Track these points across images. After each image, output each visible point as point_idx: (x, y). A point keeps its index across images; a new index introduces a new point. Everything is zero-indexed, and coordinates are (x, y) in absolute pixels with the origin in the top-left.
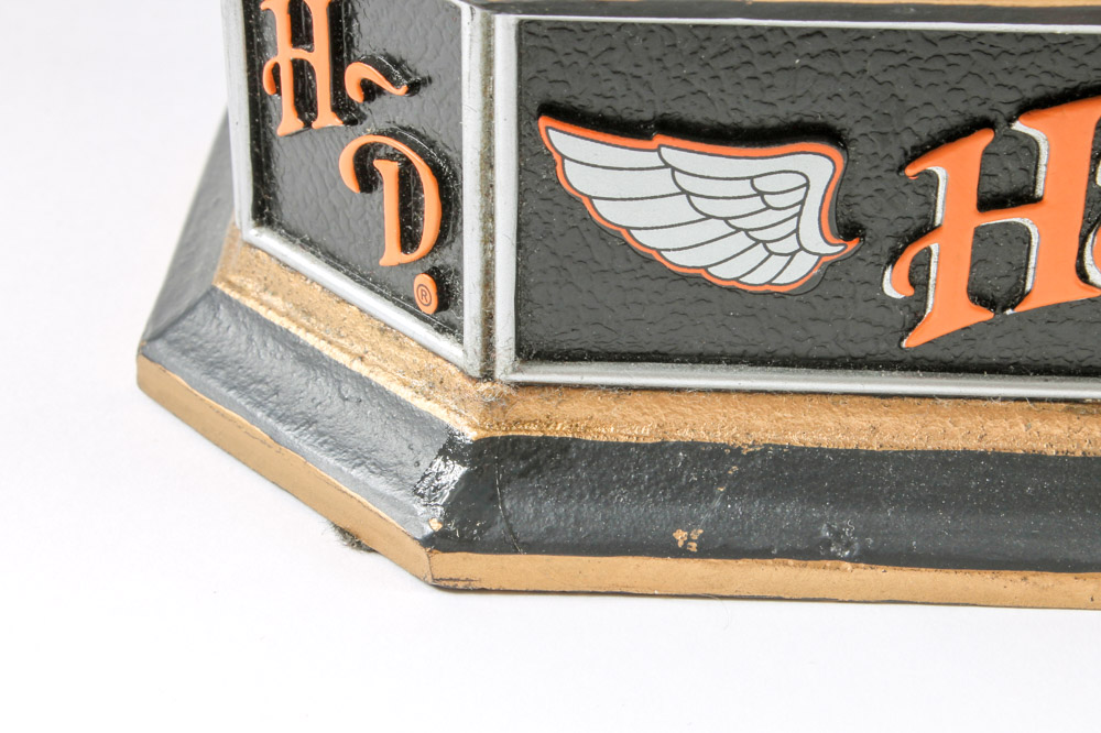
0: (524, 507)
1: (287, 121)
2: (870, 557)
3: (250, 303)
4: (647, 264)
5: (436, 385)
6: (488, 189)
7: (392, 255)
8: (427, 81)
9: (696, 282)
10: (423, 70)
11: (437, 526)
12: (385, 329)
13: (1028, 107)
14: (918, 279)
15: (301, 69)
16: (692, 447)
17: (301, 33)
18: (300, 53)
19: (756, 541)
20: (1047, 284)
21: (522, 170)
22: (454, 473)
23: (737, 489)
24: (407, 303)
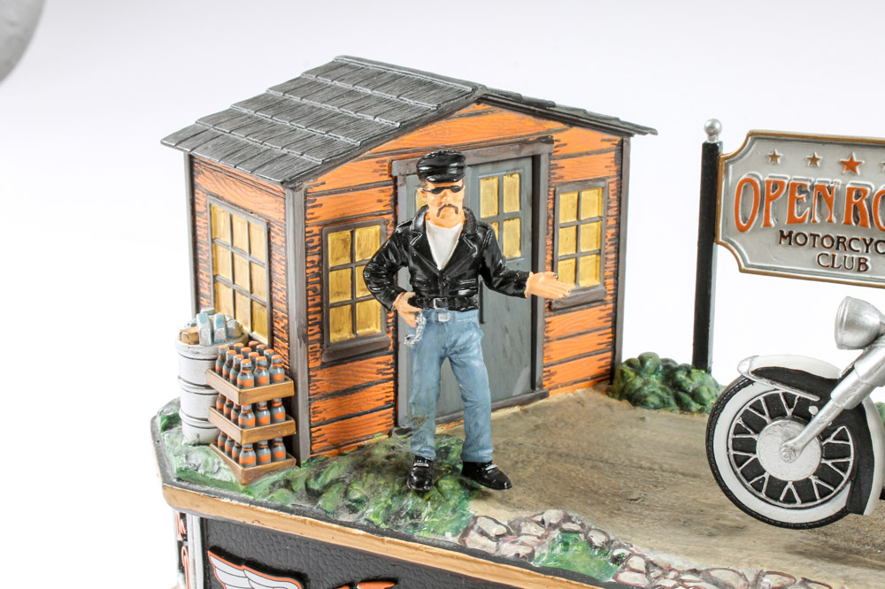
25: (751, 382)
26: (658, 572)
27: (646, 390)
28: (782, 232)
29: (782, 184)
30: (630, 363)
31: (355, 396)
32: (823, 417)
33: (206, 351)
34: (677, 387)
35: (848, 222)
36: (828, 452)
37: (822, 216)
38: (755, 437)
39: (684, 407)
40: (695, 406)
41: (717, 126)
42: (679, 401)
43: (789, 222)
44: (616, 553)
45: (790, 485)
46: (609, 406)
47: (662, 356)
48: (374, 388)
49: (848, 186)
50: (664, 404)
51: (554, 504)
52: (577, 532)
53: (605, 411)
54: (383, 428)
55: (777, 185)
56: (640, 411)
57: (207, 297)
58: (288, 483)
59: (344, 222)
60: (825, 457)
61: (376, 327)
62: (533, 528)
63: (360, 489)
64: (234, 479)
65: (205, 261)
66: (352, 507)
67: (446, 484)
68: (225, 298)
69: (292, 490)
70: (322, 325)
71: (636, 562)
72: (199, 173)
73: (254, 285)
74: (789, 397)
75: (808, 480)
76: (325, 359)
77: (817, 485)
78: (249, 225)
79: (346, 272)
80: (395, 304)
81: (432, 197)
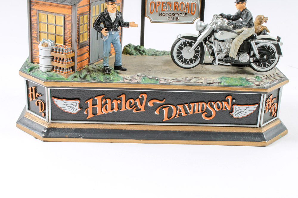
0: (52, 134)
1: (31, 99)
2: (83, 138)
3: (27, 118)
4: (63, 111)
5: (44, 123)
6: (48, 104)
7: (40, 111)
8: (43, 95)
9: (67, 113)
11: (43, 135)
12: (40, 119)
14: (87, 112)
15: (32, 94)
16: (67, 128)
17: (32, 91)
18: (32, 93)
19: (73, 137)
20: (99, 113)
21: (51, 102)
22: (45, 131)
23: (72, 132)
24: (41, 116)
25: (181, 39)
26: (167, 81)
27: (132, 52)
28: (160, 13)
29: (160, 2)
30: (126, 46)
31: (83, 56)
32: (195, 45)
33: (50, 48)
34: (139, 50)
35: (174, 10)
36: (196, 52)
37: (169, 9)
38: (181, 51)
40: (144, 54)
42: (140, 53)
43: (162, 11)
44: (157, 78)
45: (188, 60)
46: (125, 56)
48: (85, 54)
49: (174, 2)
50: (137, 54)
51: (136, 73)
52: (146, 77)
54: (87, 64)
56: (132, 56)
57: (36, 37)
58: (75, 77)
59: (82, 14)
60: (195, 53)
61: (86, 39)
62: (136, 77)
63: (94, 75)
64: (63, 77)
65: (35, 28)
66: (94, 79)
67: (112, 72)
68: (44, 36)
69: (77, 78)
70: (79, 39)
71: (162, 79)
72: (33, 5)
73: (57, 32)
74: (188, 42)
75: (192, 58)
76: (79, 47)
77: (194, 59)
78: (55, 17)
79: (82, 26)
80: (102, 31)
81: (111, 6)
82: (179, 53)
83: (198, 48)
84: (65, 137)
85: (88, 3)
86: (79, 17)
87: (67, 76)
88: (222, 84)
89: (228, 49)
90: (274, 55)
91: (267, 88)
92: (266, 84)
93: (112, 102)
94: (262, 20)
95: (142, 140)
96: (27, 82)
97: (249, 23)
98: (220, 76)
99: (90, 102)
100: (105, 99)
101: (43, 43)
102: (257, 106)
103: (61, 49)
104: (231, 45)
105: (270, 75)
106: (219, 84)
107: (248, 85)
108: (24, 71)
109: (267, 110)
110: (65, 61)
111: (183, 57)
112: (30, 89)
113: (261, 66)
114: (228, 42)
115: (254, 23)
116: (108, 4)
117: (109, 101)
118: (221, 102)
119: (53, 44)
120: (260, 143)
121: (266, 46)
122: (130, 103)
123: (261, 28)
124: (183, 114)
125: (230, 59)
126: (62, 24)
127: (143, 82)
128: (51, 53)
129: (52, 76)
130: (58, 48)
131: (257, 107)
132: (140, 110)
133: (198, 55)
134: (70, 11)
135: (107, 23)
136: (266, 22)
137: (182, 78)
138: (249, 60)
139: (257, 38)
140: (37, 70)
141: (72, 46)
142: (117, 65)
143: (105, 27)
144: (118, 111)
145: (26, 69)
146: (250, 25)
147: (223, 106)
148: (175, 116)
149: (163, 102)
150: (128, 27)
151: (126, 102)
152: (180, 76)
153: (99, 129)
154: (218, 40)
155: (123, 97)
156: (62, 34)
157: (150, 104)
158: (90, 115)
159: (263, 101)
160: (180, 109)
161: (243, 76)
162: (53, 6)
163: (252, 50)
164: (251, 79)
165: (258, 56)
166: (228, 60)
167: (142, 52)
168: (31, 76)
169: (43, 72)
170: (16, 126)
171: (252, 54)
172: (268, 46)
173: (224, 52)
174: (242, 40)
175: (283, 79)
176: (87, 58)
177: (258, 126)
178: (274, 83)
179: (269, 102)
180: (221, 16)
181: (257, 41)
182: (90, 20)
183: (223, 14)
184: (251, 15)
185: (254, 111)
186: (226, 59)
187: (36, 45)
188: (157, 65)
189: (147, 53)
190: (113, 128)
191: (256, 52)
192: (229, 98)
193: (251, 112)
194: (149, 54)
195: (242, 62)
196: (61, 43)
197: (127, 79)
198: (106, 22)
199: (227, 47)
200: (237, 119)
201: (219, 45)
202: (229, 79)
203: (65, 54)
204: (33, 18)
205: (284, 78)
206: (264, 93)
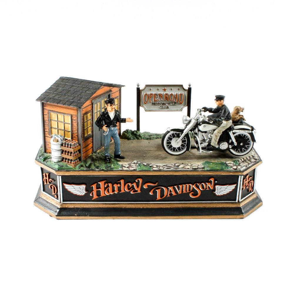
0: (63, 213)
1: (45, 183)
2: (90, 216)
3: (43, 198)
4: (72, 194)
5: (57, 204)
6: (60, 188)
7: (53, 194)
8: (55, 180)
9: (76, 195)
10: (55, 179)
11: (57, 214)
12: (53, 199)
13: (99, 181)
14: (93, 194)
15: (46, 179)
16: (76, 208)
17: (46, 177)
18: (46, 178)
19: (81, 215)
20: (102, 194)
21: (62, 187)
22: (58, 210)
23: (80, 211)
24: (54, 197)
25: (170, 132)
26: (159, 167)
27: (130, 137)
28: (153, 103)
30: (125, 132)
31: (88, 147)
32: (182, 136)
33: (60, 143)
34: (136, 135)
35: (165, 100)
36: (183, 141)
37: (160, 100)
38: (171, 141)
39: (138, 139)
40: (140, 138)
41: (139, 84)
43: (154, 101)
44: (150, 165)
45: (177, 148)
46: (124, 141)
47: (130, 129)
48: (90, 145)
49: (165, 93)
50: (134, 139)
51: (133, 160)
52: (141, 164)
53: (124, 142)
54: (91, 152)
55: (151, 94)
56: (130, 141)
57: (48, 132)
58: (82, 166)
59: (86, 113)
60: (182, 143)
61: (90, 133)
62: (133, 164)
63: (97, 164)
64: (72, 167)
65: (47, 125)
66: (97, 167)
67: (113, 160)
68: (55, 131)
69: (84, 167)
70: (84, 134)
71: (154, 166)
72: (46, 106)
73: (66, 128)
74: (176, 133)
75: (180, 147)
76: (84, 141)
77: (181, 148)
78: (64, 116)
79: (86, 123)
80: (103, 128)
81: (110, 107)
82: (169, 143)
83: (185, 139)
84: (74, 216)
85: (91, 103)
86: (84, 116)
87: (75, 166)
88: (206, 169)
89: (209, 138)
90: (249, 142)
91: (243, 171)
92: (242, 167)
93: (113, 185)
94: (239, 110)
95: (139, 217)
96: (42, 169)
97: (227, 117)
98: (204, 161)
99: (94, 186)
100: (108, 183)
101: (54, 138)
102: (235, 185)
103: (69, 143)
104: (212, 136)
105: (246, 158)
106: (203, 170)
107: (227, 170)
108: (39, 160)
109: (245, 188)
110: (72, 153)
111: (172, 146)
112: (44, 174)
113: (239, 151)
114: (210, 133)
115: (231, 116)
116: (108, 106)
117: (110, 185)
118: (205, 183)
119: (62, 139)
120: (238, 216)
121: (242, 135)
122: (128, 186)
123: (238, 117)
124: (174, 193)
125: (211, 147)
126: (70, 122)
127: (139, 169)
128: (61, 147)
129: (62, 166)
130: (67, 143)
131: (235, 187)
132: (137, 191)
133: (185, 144)
134: (76, 112)
135: (108, 121)
136: (243, 111)
137: (172, 165)
138: (228, 146)
139: (235, 129)
140: (49, 160)
141: (78, 140)
142: (117, 155)
143: (106, 124)
144: (118, 193)
145: (41, 159)
146: (228, 118)
147: (206, 186)
148: (167, 196)
149: (156, 184)
150: (125, 122)
151: (125, 185)
152: (170, 162)
153: (103, 208)
154: (201, 131)
155: (122, 181)
156: (70, 130)
157: (145, 187)
158: (95, 197)
159: (241, 181)
160: (170, 190)
161: (223, 160)
162: (62, 107)
163: (231, 138)
164: (230, 163)
165: (236, 144)
166: (210, 148)
167: (138, 137)
168: (45, 165)
169: (55, 162)
170: (34, 205)
171: (230, 141)
172: (244, 134)
173: (207, 141)
174: (222, 132)
175: (257, 161)
176: (91, 147)
177: (237, 201)
178: (250, 165)
179: (246, 181)
180: (204, 110)
181: (234, 131)
182: (93, 116)
183: (205, 107)
184: (228, 111)
185: (233, 190)
186: (208, 147)
187: (48, 138)
188: (151, 151)
189: (143, 137)
190: (115, 207)
191: (234, 140)
192: (212, 180)
193: (231, 190)
194: (144, 138)
195: (223, 149)
196: (69, 138)
197: (125, 167)
198: (106, 120)
199: (209, 137)
200: (219, 196)
201: (202, 135)
202: (212, 164)
203: (73, 148)
204: (45, 116)
205: (258, 159)
206: (241, 175)
